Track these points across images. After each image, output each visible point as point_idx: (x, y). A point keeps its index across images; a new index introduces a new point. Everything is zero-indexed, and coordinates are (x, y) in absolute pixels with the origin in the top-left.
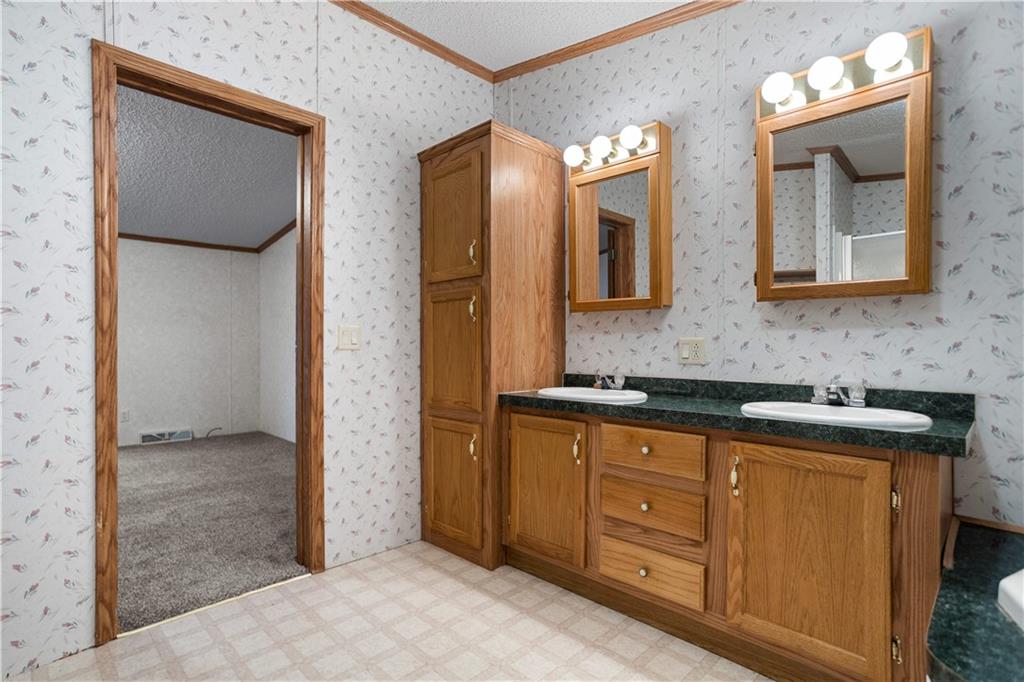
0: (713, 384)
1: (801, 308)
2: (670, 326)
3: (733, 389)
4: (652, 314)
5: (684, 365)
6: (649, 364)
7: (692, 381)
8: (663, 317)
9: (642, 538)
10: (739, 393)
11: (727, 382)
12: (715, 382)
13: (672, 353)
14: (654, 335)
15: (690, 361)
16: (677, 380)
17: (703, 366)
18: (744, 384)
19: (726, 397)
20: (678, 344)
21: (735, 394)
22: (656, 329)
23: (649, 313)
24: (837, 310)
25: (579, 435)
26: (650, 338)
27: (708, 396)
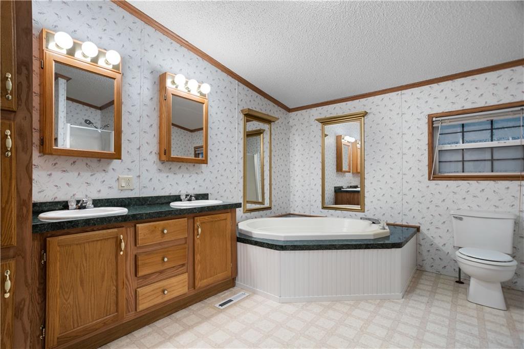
0: (138, 199)
1: (170, 165)
2: (113, 169)
3: (147, 200)
4: (101, 161)
5: (122, 190)
6: (99, 191)
7: (128, 198)
8: (109, 164)
9: (161, 277)
10: (150, 201)
11: (145, 197)
12: (140, 198)
13: (115, 185)
14: (103, 174)
15: (125, 188)
16: (120, 199)
17: (132, 190)
18: (152, 197)
19: (145, 204)
20: (118, 179)
21: (148, 202)
22: (104, 171)
23: (100, 161)
24: (180, 167)
25: (122, 236)
26: (100, 176)
27: (136, 205)
